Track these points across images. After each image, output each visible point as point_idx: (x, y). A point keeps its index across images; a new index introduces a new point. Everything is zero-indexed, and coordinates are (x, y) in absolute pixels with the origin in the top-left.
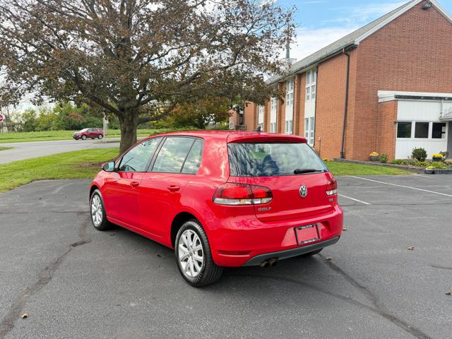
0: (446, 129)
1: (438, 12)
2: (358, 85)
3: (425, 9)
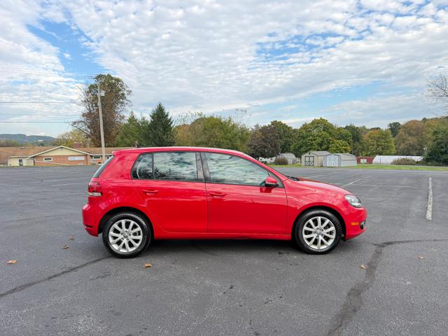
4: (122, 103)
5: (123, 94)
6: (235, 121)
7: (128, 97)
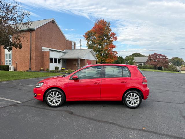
0: (61, 61)
1: (56, 25)
2: (36, 44)
3: (53, 23)
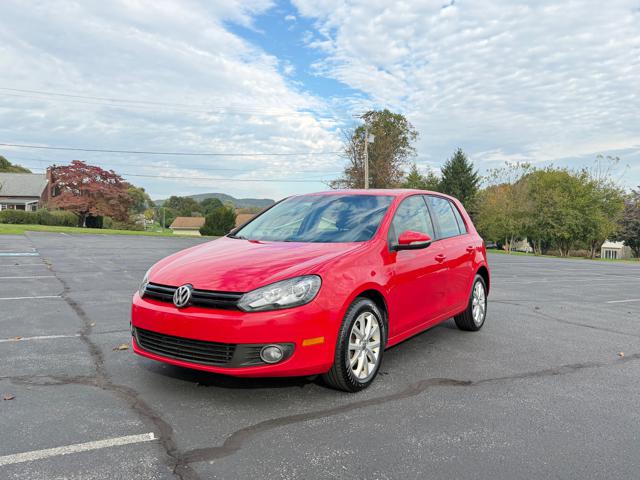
4: (403, 152)
5: (405, 139)
6: (594, 176)
7: (412, 143)
